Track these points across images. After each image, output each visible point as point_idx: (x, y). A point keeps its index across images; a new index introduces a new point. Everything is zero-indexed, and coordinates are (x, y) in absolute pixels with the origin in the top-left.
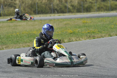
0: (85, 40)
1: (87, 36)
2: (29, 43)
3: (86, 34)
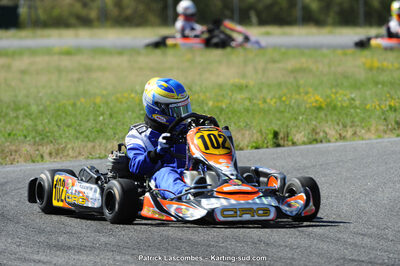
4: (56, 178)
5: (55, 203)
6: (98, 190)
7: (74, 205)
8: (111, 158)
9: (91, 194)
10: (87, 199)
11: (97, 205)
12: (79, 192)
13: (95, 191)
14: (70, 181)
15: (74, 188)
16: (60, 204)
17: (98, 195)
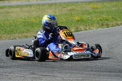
0: (97, 29)
1: (98, 23)
2: (26, 33)
3: (98, 21)
4: (16, 48)
5: (16, 56)
6: (32, 51)
7: (24, 56)
8: (33, 41)
9: (30, 53)
10: (28, 54)
11: (32, 56)
12: (26, 52)
13: (31, 52)
14: (22, 49)
15: (24, 51)
16: (19, 56)
17: (32, 53)
